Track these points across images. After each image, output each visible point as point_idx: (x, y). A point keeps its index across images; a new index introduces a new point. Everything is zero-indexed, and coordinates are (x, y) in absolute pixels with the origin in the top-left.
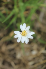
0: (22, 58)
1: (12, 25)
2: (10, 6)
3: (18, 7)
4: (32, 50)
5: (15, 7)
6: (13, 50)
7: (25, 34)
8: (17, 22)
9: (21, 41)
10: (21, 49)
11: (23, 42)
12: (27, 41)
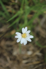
0: (17, 56)
1: (15, 24)
2: (17, 7)
3: (24, 9)
4: (28, 50)
5: (21, 9)
6: (11, 46)
7: (25, 36)
8: (20, 22)
9: (20, 42)
10: (18, 47)
11: (21, 43)
12: (25, 43)
